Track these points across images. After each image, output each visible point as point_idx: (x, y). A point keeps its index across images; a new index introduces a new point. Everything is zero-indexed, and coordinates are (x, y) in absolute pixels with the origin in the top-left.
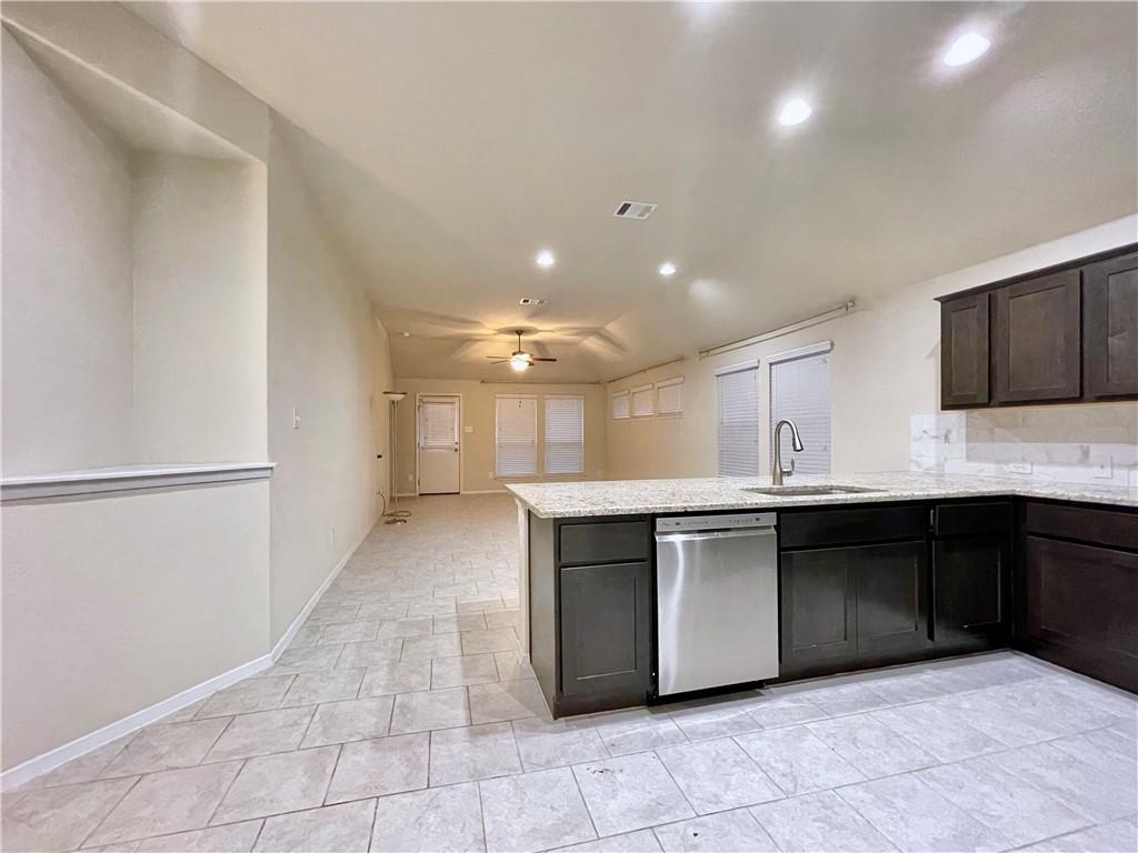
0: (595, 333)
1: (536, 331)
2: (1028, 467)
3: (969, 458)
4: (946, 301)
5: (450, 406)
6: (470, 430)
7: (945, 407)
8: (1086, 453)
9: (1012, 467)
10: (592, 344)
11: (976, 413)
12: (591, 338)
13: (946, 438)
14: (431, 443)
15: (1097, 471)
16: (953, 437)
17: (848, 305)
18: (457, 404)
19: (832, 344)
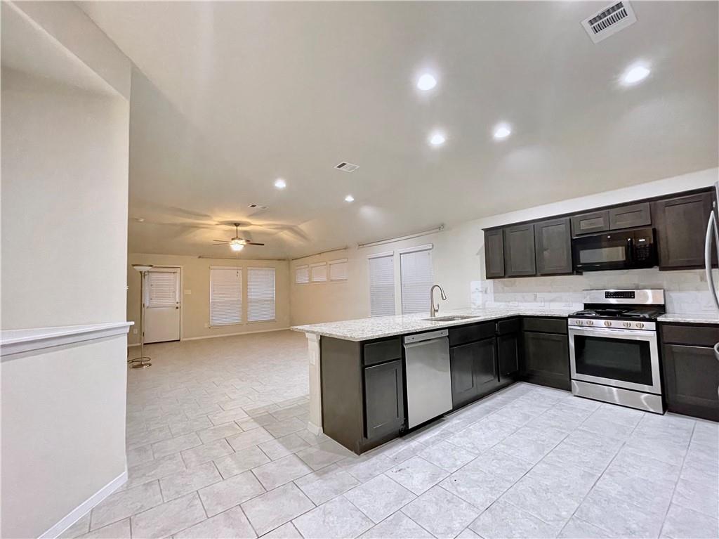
0: (290, 229)
1: (251, 225)
2: (517, 303)
3: (495, 300)
4: (486, 230)
5: (172, 275)
6: (189, 292)
7: (487, 278)
8: (536, 296)
9: (511, 304)
10: (286, 235)
11: (497, 280)
12: (286, 231)
13: (486, 292)
14: (155, 303)
15: (539, 304)
16: (488, 291)
17: (441, 227)
18: (178, 274)
19: (433, 246)
